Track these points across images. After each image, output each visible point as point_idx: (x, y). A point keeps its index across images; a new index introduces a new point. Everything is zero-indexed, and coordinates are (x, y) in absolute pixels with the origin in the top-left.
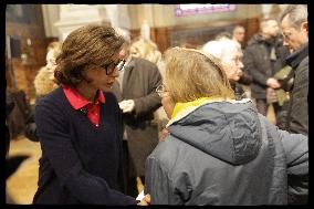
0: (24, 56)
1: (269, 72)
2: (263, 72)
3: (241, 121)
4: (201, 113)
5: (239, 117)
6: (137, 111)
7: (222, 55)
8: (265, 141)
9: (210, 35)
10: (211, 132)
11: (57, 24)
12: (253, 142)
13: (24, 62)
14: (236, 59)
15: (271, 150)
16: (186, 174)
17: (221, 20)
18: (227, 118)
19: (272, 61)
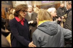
0: (9, 12)
1: (62, 15)
2: (61, 15)
3: (53, 26)
4: (44, 24)
5: (53, 25)
6: (34, 23)
7: (52, 11)
8: (59, 30)
9: (49, 7)
10: (46, 28)
11: (15, 5)
12: (55, 31)
13: (9, 13)
14: (55, 12)
15: (60, 32)
16: (40, 37)
17: (51, 4)
18: (50, 25)
19: (63, 13)
